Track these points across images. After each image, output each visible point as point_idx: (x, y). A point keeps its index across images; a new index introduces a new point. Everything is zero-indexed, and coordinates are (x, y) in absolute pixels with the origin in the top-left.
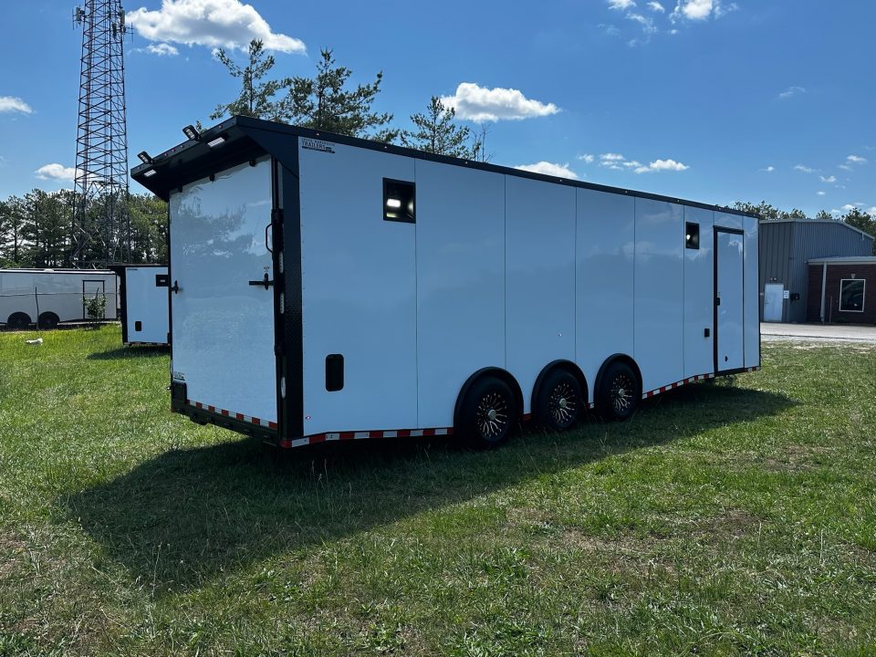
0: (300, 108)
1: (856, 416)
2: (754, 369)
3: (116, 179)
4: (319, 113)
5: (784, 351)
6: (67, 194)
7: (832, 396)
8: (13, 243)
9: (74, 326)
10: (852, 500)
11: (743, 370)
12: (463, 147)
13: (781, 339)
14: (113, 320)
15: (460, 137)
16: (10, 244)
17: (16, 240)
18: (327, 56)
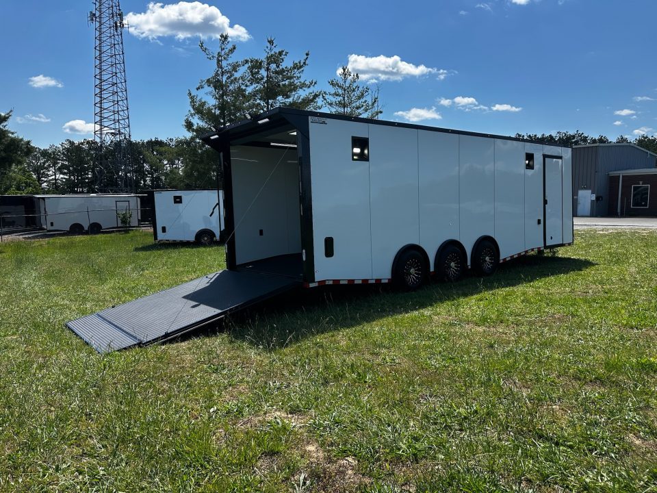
0: (255, 80)
1: (633, 270)
2: (569, 244)
3: (122, 131)
4: (267, 82)
5: (591, 235)
6: (88, 142)
7: (618, 259)
8: (54, 177)
9: (113, 232)
10: (623, 308)
11: (562, 245)
12: (366, 101)
13: (589, 227)
14: (137, 227)
15: (363, 94)
16: (51, 178)
17: (55, 175)
18: (271, 42)
